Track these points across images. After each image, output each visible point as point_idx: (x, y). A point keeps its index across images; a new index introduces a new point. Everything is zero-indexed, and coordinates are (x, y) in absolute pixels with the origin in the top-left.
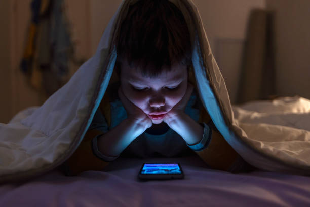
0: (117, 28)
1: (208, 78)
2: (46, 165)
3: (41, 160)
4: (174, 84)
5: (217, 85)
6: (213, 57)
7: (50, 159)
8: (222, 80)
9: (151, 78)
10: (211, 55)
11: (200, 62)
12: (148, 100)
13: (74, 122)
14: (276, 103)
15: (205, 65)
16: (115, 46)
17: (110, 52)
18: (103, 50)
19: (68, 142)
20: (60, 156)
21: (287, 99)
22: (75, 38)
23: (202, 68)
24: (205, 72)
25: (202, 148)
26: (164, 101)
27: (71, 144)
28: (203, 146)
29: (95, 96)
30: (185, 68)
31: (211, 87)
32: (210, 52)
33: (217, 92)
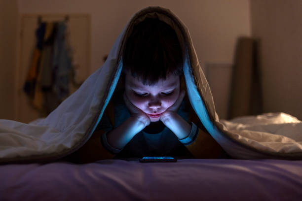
0: (124, 43)
1: (196, 83)
2: (66, 149)
3: (61, 145)
4: (169, 90)
5: (204, 89)
6: (200, 67)
7: (69, 145)
8: (207, 86)
9: (150, 85)
10: (198, 66)
11: (189, 71)
12: (147, 103)
13: (88, 117)
14: (259, 117)
15: (194, 74)
16: (122, 57)
17: (118, 63)
18: (113, 61)
19: (83, 133)
20: (76, 143)
21: (270, 114)
22: (75, 62)
23: (191, 76)
24: (193, 79)
25: (190, 142)
26: (160, 104)
27: (86, 134)
28: (190, 140)
29: (105, 97)
30: (178, 77)
31: (199, 90)
32: (198, 63)
33: (203, 95)
